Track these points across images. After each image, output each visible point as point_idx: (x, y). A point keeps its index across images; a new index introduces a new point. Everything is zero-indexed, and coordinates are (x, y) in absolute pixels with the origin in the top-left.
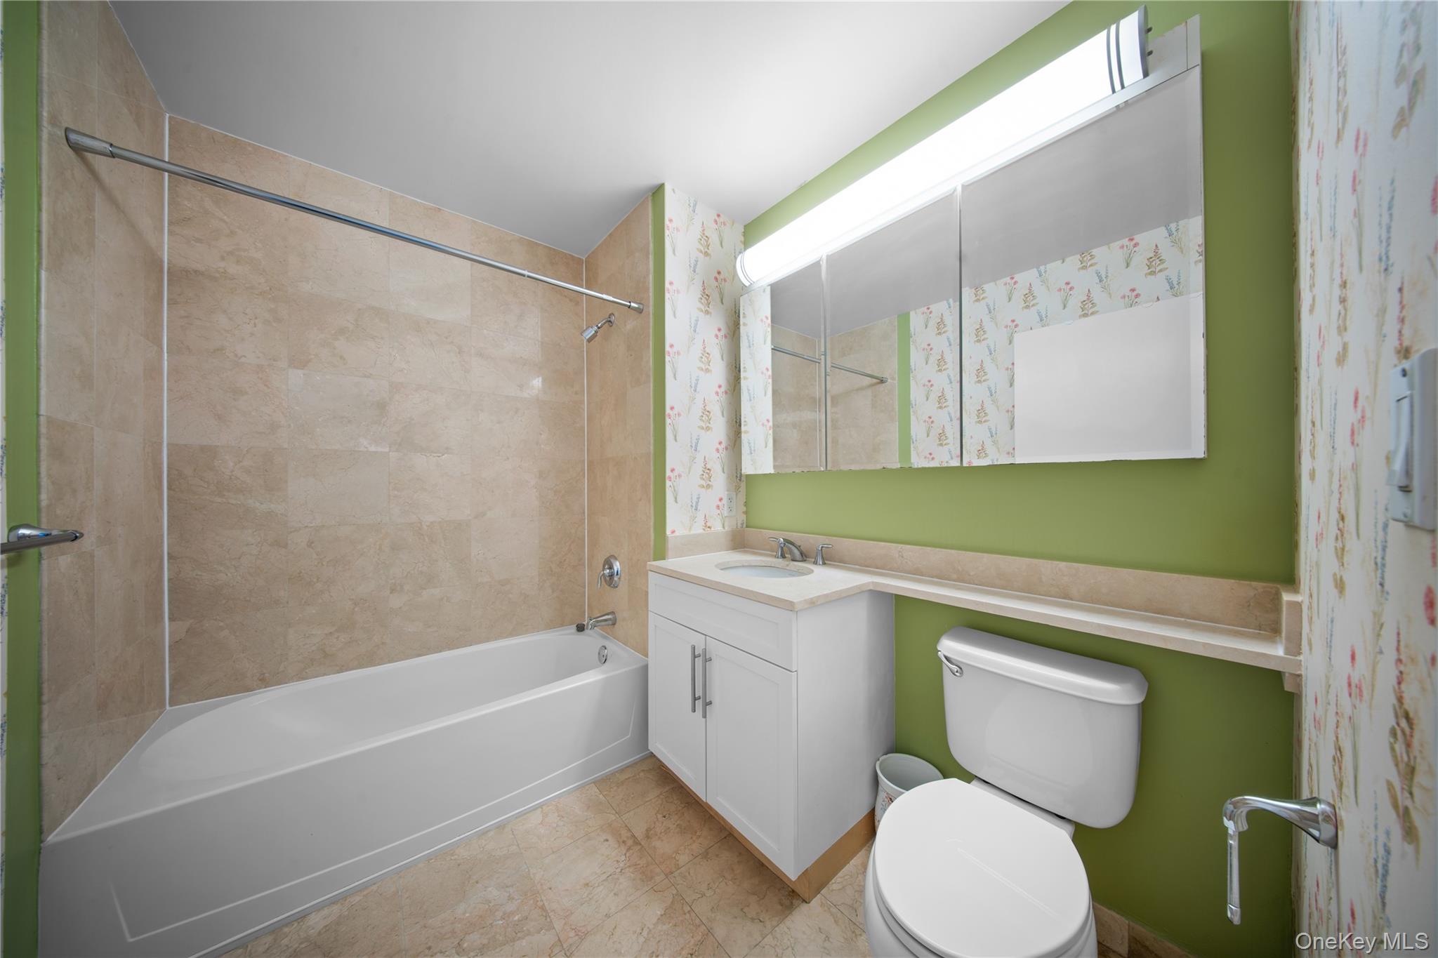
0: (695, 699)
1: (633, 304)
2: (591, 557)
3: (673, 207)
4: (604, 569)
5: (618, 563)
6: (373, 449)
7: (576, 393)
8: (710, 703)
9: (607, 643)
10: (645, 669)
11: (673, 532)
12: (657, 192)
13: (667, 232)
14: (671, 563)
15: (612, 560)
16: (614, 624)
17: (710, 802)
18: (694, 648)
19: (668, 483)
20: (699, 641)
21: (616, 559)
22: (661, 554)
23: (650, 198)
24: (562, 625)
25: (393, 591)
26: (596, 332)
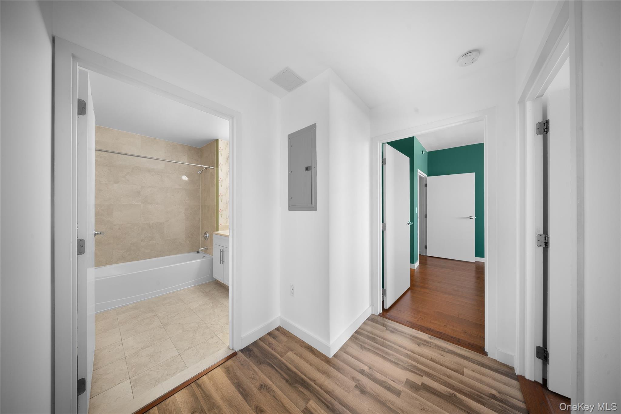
0: (221, 261)
1: (211, 167)
2: (202, 232)
3: (221, 145)
4: (204, 235)
5: (208, 234)
6: (136, 204)
7: (197, 186)
8: (224, 261)
9: (204, 255)
10: (212, 259)
11: (221, 225)
12: (217, 140)
13: (219, 151)
14: (220, 232)
15: (206, 233)
16: (207, 250)
17: (224, 283)
18: (221, 250)
19: (219, 213)
20: (222, 248)
21: (208, 232)
22: (217, 230)
23: (215, 142)
24: (192, 252)
25: (142, 241)
26: (202, 172)
